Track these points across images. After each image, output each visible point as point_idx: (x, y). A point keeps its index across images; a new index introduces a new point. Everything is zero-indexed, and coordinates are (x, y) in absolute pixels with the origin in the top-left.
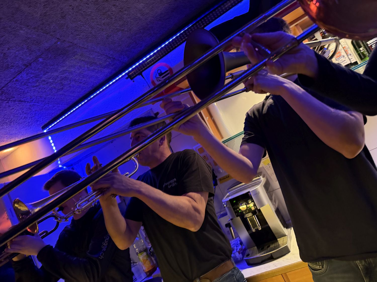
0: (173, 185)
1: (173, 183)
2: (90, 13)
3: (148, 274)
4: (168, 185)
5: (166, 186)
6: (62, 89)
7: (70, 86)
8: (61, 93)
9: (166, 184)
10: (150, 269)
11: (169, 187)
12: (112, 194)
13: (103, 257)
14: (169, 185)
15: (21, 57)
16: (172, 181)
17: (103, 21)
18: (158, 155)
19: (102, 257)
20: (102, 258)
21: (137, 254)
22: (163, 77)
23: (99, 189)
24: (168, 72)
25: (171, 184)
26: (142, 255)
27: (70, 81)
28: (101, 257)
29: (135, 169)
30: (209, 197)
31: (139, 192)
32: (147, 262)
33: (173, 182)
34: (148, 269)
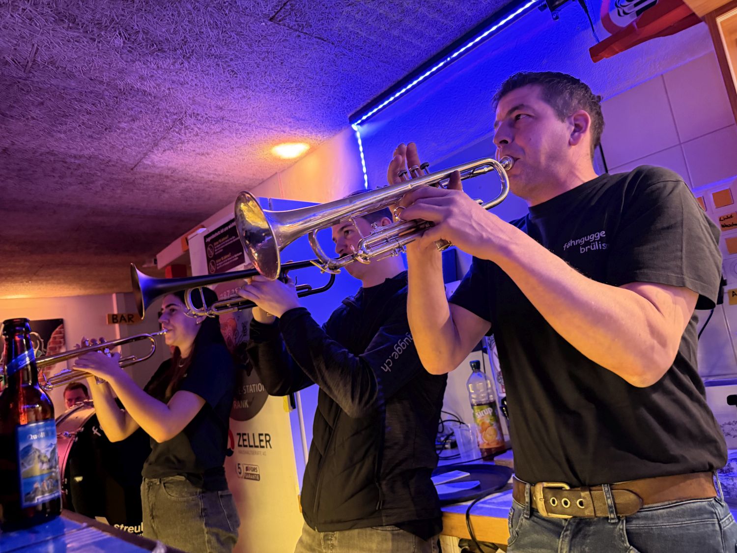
0: (593, 247)
1: (594, 241)
3: (486, 454)
4: (579, 245)
5: (576, 248)
9: (573, 243)
10: (494, 445)
11: (583, 250)
12: (441, 240)
13: (390, 371)
16: (591, 237)
18: (561, 170)
19: (387, 368)
20: (388, 370)
21: (472, 405)
23: (415, 221)
26: (482, 412)
28: (385, 368)
29: (501, 194)
30: (698, 307)
31: (505, 250)
32: (490, 428)
33: (596, 240)
34: (488, 444)
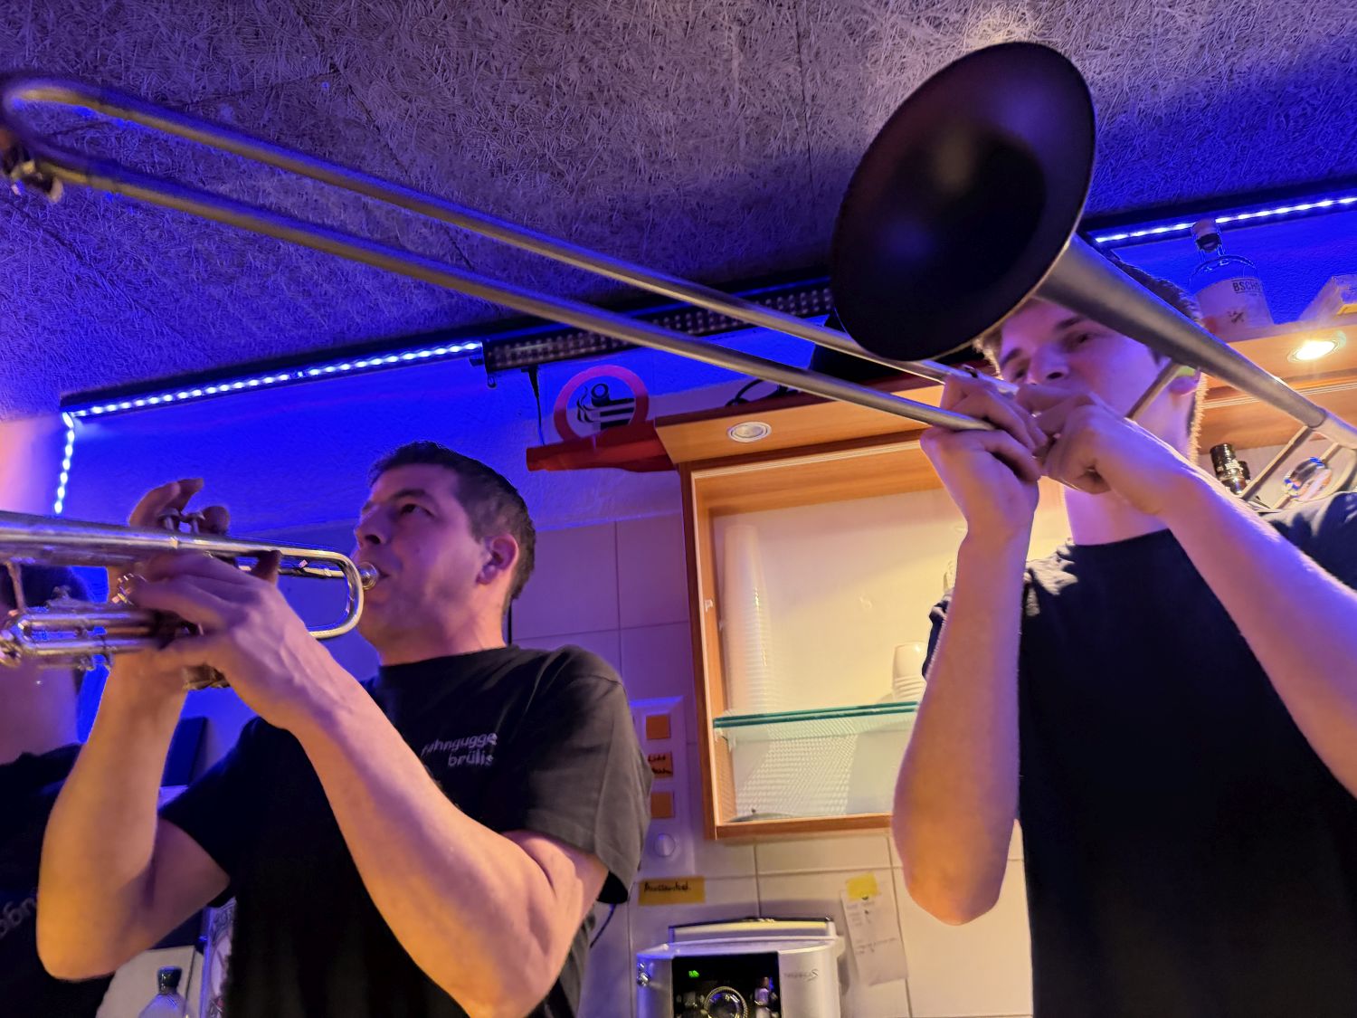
0: (471, 760)
2: (491, 36)
6: (231, 279)
7: (263, 287)
8: (216, 292)
14: (457, 754)
15: (167, 59)
17: (515, 99)
22: (603, 414)
24: (632, 405)
25: (464, 751)
27: (277, 265)
